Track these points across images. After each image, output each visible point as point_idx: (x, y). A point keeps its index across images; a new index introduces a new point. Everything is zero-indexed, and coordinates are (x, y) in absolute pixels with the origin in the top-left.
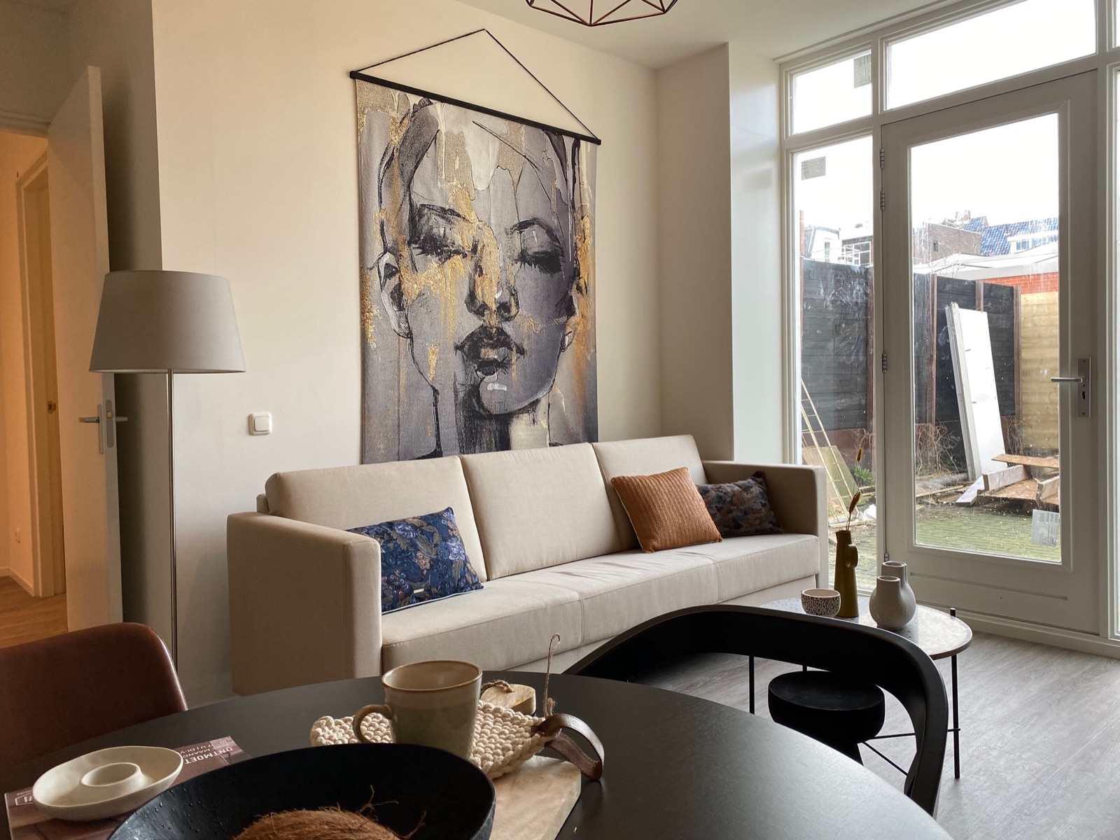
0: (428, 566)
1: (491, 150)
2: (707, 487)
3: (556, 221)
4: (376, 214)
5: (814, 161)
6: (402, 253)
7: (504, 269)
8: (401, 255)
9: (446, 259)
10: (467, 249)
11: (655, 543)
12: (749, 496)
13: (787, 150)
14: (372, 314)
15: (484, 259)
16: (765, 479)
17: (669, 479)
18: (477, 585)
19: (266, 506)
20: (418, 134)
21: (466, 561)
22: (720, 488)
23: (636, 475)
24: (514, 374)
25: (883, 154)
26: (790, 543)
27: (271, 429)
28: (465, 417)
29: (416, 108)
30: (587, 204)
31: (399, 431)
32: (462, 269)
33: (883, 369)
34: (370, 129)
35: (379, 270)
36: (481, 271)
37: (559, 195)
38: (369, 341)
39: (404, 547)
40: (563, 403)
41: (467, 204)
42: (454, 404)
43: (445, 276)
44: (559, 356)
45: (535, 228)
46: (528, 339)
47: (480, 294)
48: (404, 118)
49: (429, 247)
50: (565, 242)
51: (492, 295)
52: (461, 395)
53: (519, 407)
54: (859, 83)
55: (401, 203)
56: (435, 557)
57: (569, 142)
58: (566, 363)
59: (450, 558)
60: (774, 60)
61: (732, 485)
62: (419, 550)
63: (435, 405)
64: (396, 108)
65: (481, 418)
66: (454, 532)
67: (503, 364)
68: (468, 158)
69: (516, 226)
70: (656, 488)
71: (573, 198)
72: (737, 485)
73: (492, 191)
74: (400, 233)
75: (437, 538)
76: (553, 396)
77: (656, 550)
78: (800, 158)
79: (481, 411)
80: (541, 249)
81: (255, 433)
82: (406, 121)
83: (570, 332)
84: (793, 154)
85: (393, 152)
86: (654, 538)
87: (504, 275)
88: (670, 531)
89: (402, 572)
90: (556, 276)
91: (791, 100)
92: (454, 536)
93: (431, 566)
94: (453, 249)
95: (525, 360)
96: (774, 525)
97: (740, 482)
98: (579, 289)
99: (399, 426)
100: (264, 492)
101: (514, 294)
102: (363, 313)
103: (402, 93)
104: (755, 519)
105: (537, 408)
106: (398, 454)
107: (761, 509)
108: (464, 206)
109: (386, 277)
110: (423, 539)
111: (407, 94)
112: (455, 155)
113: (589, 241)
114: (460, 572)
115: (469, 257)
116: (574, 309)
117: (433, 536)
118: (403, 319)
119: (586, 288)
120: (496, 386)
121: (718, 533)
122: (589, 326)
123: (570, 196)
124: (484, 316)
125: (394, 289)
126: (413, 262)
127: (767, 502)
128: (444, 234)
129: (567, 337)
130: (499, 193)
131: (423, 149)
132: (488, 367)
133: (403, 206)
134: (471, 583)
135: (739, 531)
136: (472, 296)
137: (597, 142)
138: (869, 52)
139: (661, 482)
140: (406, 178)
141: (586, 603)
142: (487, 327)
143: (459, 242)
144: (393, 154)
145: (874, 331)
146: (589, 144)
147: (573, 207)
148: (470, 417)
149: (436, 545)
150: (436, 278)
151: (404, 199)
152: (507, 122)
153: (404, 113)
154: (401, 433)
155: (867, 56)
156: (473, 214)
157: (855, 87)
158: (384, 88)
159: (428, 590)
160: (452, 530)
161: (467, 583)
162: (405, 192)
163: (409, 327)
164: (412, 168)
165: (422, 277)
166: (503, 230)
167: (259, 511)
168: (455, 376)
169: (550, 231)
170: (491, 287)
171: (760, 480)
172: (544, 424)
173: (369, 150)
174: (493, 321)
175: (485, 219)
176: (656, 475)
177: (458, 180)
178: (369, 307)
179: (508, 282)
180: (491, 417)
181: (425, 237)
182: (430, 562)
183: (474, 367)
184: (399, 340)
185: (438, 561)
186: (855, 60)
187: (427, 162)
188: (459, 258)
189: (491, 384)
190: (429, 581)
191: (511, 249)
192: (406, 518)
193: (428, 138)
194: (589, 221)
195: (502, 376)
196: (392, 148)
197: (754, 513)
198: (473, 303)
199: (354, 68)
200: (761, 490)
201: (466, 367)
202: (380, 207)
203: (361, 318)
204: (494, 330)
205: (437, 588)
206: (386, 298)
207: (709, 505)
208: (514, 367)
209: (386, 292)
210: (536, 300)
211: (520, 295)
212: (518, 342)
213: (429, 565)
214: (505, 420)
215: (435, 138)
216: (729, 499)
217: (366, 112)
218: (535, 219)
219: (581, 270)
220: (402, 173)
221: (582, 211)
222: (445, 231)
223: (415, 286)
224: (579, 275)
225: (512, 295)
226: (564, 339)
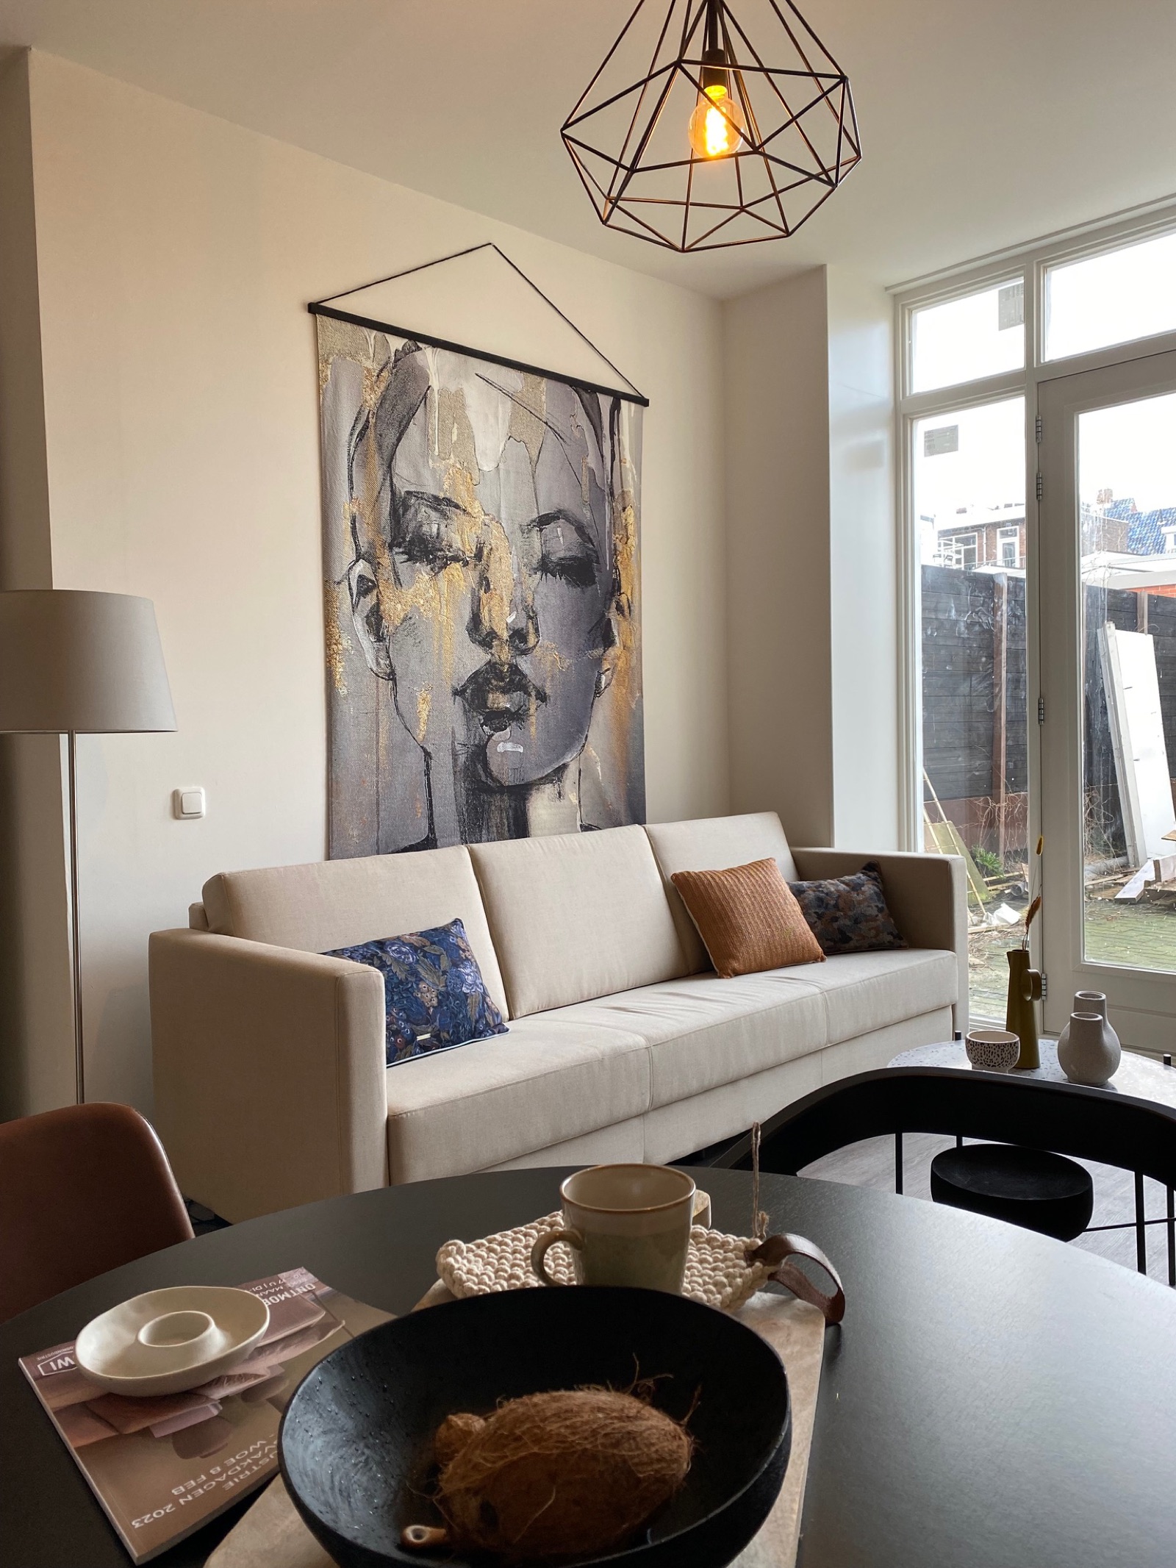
0: (435, 1002)
1: (500, 415)
2: (801, 885)
3: (589, 514)
4: (345, 507)
5: (941, 431)
6: (380, 561)
7: (518, 583)
8: (379, 563)
9: (441, 568)
10: (469, 554)
11: (736, 965)
12: (861, 897)
13: (904, 416)
14: (340, 647)
15: (492, 567)
16: (880, 873)
17: (751, 874)
18: (501, 1027)
19: (202, 919)
20: (403, 392)
21: (485, 995)
22: (820, 886)
23: (706, 870)
24: (533, 729)
25: (1040, 423)
26: (919, 962)
27: (204, 811)
28: (467, 790)
29: (399, 356)
30: (631, 490)
31: (378, 811)
32: (462, 583)
33: (1040, 720)
34: (336, 385)
35: (349, 584)
36: (488, 585)
37: (593, 478)
38: (338, 685)
39: (402, 976)
40: (599, 768)
41: (468, 490)
42: (452, 771)
43: (439, 591)
44: (592, 704)
45: (561, 524)
46: (552, 680)
47: (487, 618)
48: (381, 371)
49: (418, 551)
50: (601, 542)
51: (502, 618)
52: (462, 759)
53: (540, 776)
54: (1005, 324)
55: (378, 489)
56: (443, 989)
57: (605, 402)
58: (603, 713)
59: (464, 989)
60: (887, 289)
61: (835, 881)
62: (421, 980)
63: (427, 774)
64: (372, 355)
65: (490, 791)
66: (467, 954)
67: (518, 716)
68: (469, 427)
69: (535, 521)
70: (735, 888)
71: (611, 482)
72: (843, 882)
73: (502, 472)
74: (379, 532)
75: (445, 962)
76: (586, 759)
77: (737, 973)
78: (922, 427)
79: (489, 781)
80: (569, 554)
81: (183, 816)
82: (384, 374)
83: (608, 670)
84: (912, 420)
85: (368, 418)
86: (735, 958)
87: (519, 590)
88: (756, 948)
89: (401, 1010)
90: (589, 590)
91: (910, 345)
92: (467, 959)
93: (440, 1002)
94: (450, 554)
95: (548, 708)
96: (895, 938)
97: (847, 878)
98: (620, 609)
99: (378, 804)
100: (201, 900)
101: (532, 617)
102: (327, 645)
103: (380, 334)
104: (870, 930)
105: (564, 777)
106: (377, 843)
107: (877, 916)
108: (464, 493)
109: (359, 594)
110: (426, 964)
111: (386, 335)
112: (451, 420)
113: (632, 541)
114: (477, 1009)
116: (614, 637)
117: (439, 959)
118: (383, 654)
119: (629, 607)
120: (509, 747)
121: (821, 950)
122: (634, 662)
123: (608, 479)
124: (491, 648)
125: (371, 611)
126: (396, 573)
127: (884, 906)
128: (438, 534)
129: (603, 676)
130: (512, 475)
131: (408, 414)
132: (499, 719)
133: (382, 494)
134: (492, 1024)
135: (847, 946)
136: (476, 620)
137: (643, 402)
138: (1021, 281)
139: (741, 879)
140: (386, 454)
141: (655, 1051)
142: (496, 663)
143: (457, 544)
144: (367, 421)
145: (1027, 668)
146: (633, 405)
147: (612, 494)
148: (473, 790)
149: (444, 973)
150: (427, 595)
151: (383, 485)
152: (522, 375)
153: (382, 363)
154: (382, 814)
155: (1018, 286)
156: (477, 504)
157: (1001, 328)
158: (355, 326)
159: (436, 1036)
160: (464, 951)
161: (487, 1024)
162: (384, 475)
163: (391, 665)
164: (394, 440)
165: (408, 593)
166: (517, 526)
167: (192, 927)
168: (453, 732)
169: (580, 529)
170: (502, 607)
171: (874, 874)
172: (573, 798)
173: (336, 414)
174: (505, 654)
175: (493, 512)
176: (732, 869)
177: (456, 456)
178: (337, 637)
179: (524, 600)
180: (502, 789)
181: (412, 538)
182: (437, 997)
183: (480, 720)
184: (377, 683)
185: (448, 994)
186: (1000, 291)
187: (413, 430)
188: (458, 567)
189: (501, 744)
190: (437, 1023)
191: (527, 553)
192: (400, 934)
193: (415, 398)
194: (633, 514)
195: (518, 732)
196: (367, 411)
197: (867, 921)
198: (478, 632)
199: (314, 297)
200: (876, 888)
201: (468, 720)
202: (351, 495)
203: (326, 653)
204: (506, 667)
205: (448, 1033)
206: (359, 624)
207: (805, 912)
208: (533, 719)
209: (360, 615)
210: (562, 625)
211: (540, 618)
212: (539, 684)
213: (436, 999)
214: (521, 793)
215: (425, 397)
216: (832, 902)
217: (330, 361)
218: (560, 511)
219: (623, 583)
220: (380, 447)
221: (624, 499)
222: (438, 529)
223: (399, 606)
224: (620, 588)
225: (530, 618)
226: (599, 679)
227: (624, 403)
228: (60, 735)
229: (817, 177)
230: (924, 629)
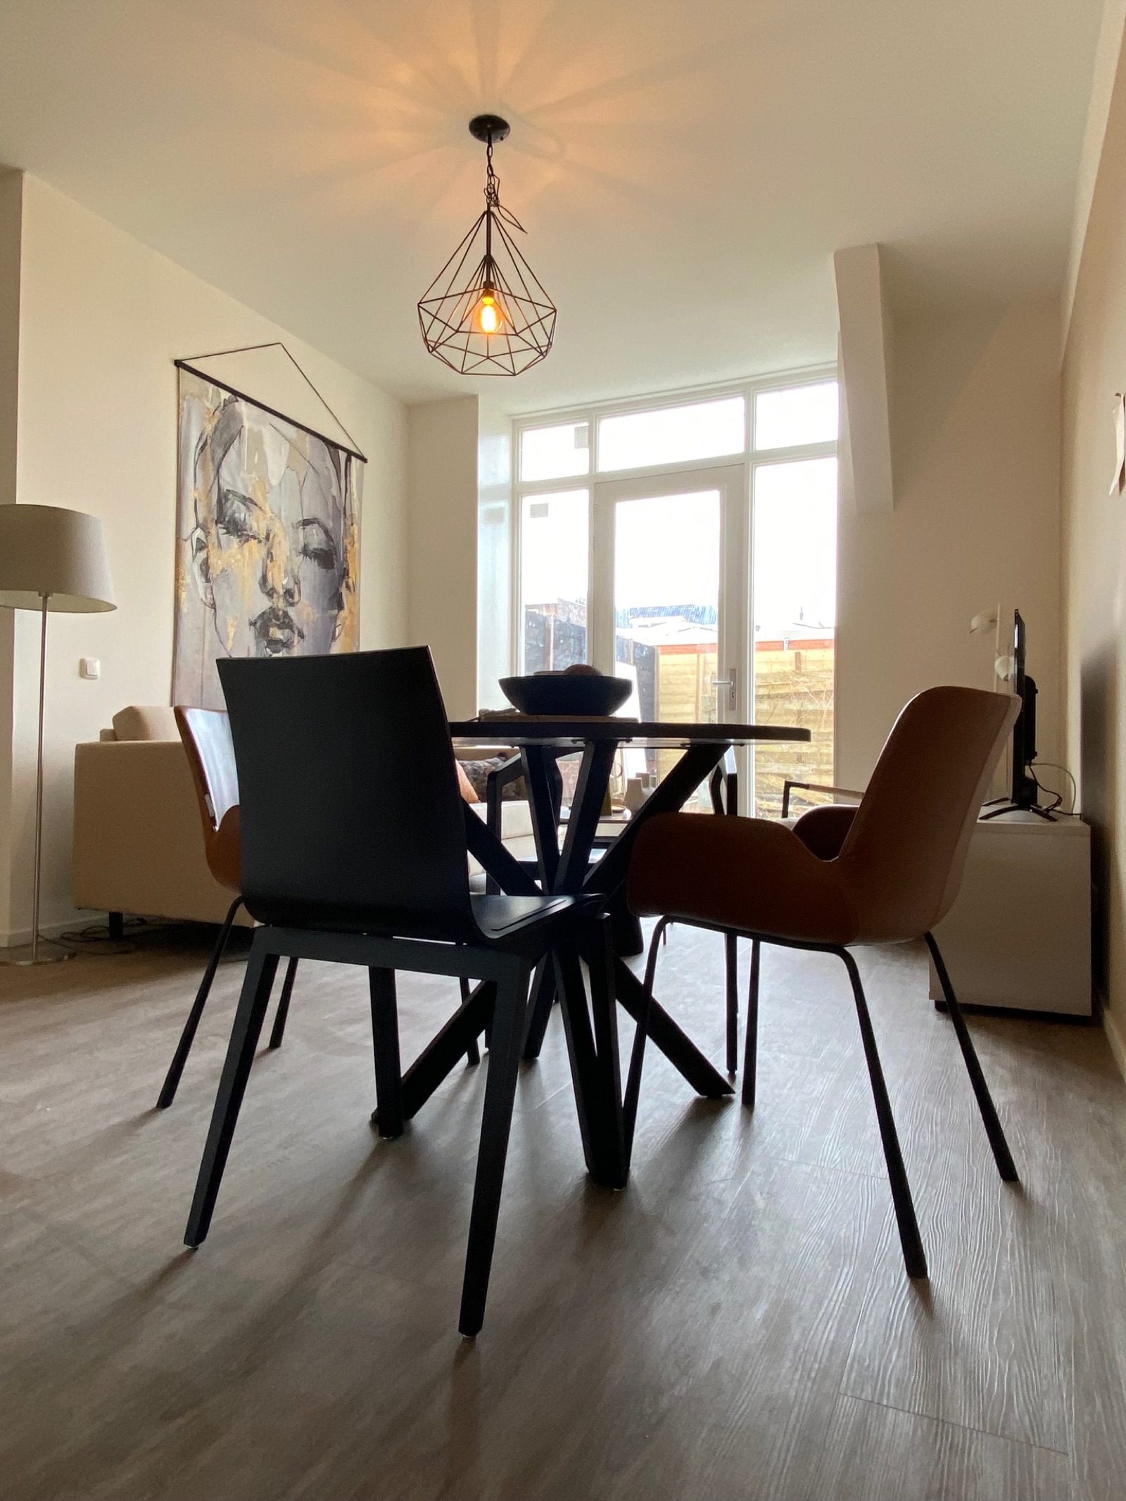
1: (283, 452)
3: (331, 524)
4: (191, 494)
5: (538, 506)
6: (210, 531)
7: (290, 559)
9: (245, 542)
13: (518, 493)
14: (184, 582)
15: (274, 547)
19: (113, 734)
20: (227, 426)
22: (474, 763)
25: (597, 505)
27: (99, 675)
29: (227, 403)
30: (356, 512)
32: (257, 553)
34: (189, 414)
35: (191, 542)
36: (272, 557)
37: (334, 502)
38: (182, 606)
41: (262, 496)
43: (243, 556)
44: (330, 645)
45: (315, 527)
46: (308, 626)
47: (271, 579)
48: (215, 410)
49: (232, 529)
50: (338, 543)
51: (280, 581)
54: (578, 446)
55: (211, 485)
57: (343, 456)
60: (510, 416)
64: (210, 400)
67: (286, 646)
68: (265, 455)
69: (300, 522)
71: (345, 506)
73: (282, 488)
74: (210, 512)
78: (527, 502)
80: (321, 547)
81: (88, 676)
82: (217, 413)
83: (340, 625)
84: (522, 496)
85: (207, 438)
87: (290, 564)
90: (331, 572)
91: (521, 450)
94: (251, 534)
95: (305, 643)
97: (489, 760)
98: (348, 587)
99: (202, 687)
100: (112, 727)
101: (297, 583)
102: (177, 579)
103: (216, 388)
108: (260, 498)
109: (196, 550)
111: (219, 389)
112: (255, 450)
113: (356, 545)
115: (263, 544)
116: (343, 604)
118: (209, 591)
119: (354, 587)
121: (477, 797)
122: (355, 623)
123: (343, 503)
124: (273, 598)
125: (203, 562)
126: (219, 540)
128: (245, 519)
129: (337, 629)
131: (230, 440)
132: (276, 645)
133: (212, 488)
136: (264, 578)
137: (365, 460)
138: (587, 424)
140: (216, 464)
142: (275, 609)
143: (255, 528)
144: (206, 441)
145: (586, 646)
146: (358, 460)
147: (345, 514)
150: (237, 557)
151: (213, 483)
152: (296, 429)
153: (216, 405)
154: (204, 695)
155: (584, 427)
157: (575, 449)
158: (202, 380)
162: (214, 476)
163: (213, 599)
164: (221, 455)
165: (225, 554)
166: (290, 523)
167: (105, 740)
168: (249, 649)
169: (326, 532)
170: (279, 573)
173: (187, 436)
174: (281, 604)
175: (276, 511)
177: (257, 473)
178: (182, 575)
179: (293, 571)
181: (229, 520)
183: (264, 644)
184: (205, 609)
186: (574, 429)
187: (232, 452)
191: (296, 541)
193: (234, 430)
194: (357, 528)
196: (206, 435)
198: (266, 586)
199: (178, 357)
201: (257, 644)
202: (195, 485)
203: (175, 584)
204: (281, 613)
206: (196, 569)
208: (296, 649)
209: (197, 563)
210: (314, 591)
211: (301, 584)
212: (300, 627)
215: (240, 431)
216: (482, 772)
217: (186, 398)
218: (315, 519)
219: (350, 571)
220: (213, 459)
221: (352, 518)
222: (245, 516)
223: (220, 562)
224: (348, 575)
225: (296, 583)
226: (335, 629)
227: (353, 459)
228: (16, 609)
229: (535, 349)
230: (527, 623)
